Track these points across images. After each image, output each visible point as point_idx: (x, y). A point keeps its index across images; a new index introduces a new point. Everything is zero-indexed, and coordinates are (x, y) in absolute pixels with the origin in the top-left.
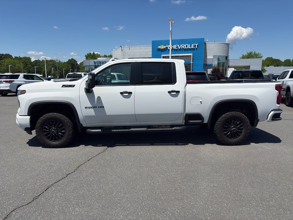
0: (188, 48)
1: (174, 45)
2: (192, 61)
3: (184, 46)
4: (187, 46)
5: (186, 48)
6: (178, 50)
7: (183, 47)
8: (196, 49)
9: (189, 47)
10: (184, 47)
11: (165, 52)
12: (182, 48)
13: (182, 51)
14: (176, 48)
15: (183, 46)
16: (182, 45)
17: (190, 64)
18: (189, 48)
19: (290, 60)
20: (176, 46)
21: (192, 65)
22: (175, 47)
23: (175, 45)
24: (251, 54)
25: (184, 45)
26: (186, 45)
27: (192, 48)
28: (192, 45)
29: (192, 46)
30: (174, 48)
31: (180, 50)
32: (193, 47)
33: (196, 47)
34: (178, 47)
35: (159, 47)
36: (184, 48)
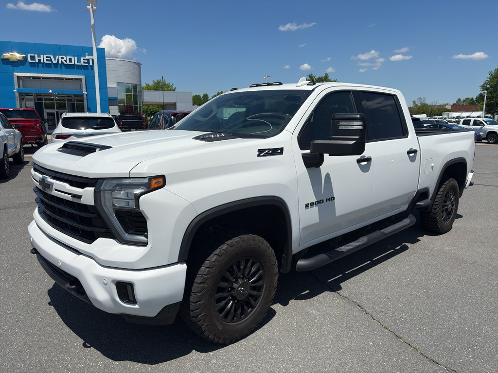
0: (73, 63)
1: (42, 56)
2: (84, 89)
3: (65, 59)
4: (70, 60)
5: (68, 63)
6: (52, 65)
7: (63, 60)
8: (90, 68)
9: (74, 61)
10: (66, 61)
11: (20, 67)
12: (60, 62)
13: (61, 68)
14: (47, 60)
15: (62, 58)
16: (60, 57)
17: (82, 96)
18: (76, 63)
19: (200, 96)
20: (47, 57)
21: (85, 97)
22: (45, 59)
23: (45, 56)
24: (158, 83)
25: (65, 57)
26: (68, 57)
27: (83, 64)
28: (82, 58)
29: (82, 61)
30: (42, 61)
31: (56, 65)
32: (84, 62)
33: (91, 64)
34: (51, 60)
35: (7, 55)
36: (65, 63)
